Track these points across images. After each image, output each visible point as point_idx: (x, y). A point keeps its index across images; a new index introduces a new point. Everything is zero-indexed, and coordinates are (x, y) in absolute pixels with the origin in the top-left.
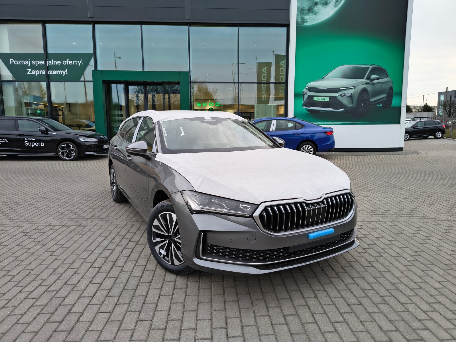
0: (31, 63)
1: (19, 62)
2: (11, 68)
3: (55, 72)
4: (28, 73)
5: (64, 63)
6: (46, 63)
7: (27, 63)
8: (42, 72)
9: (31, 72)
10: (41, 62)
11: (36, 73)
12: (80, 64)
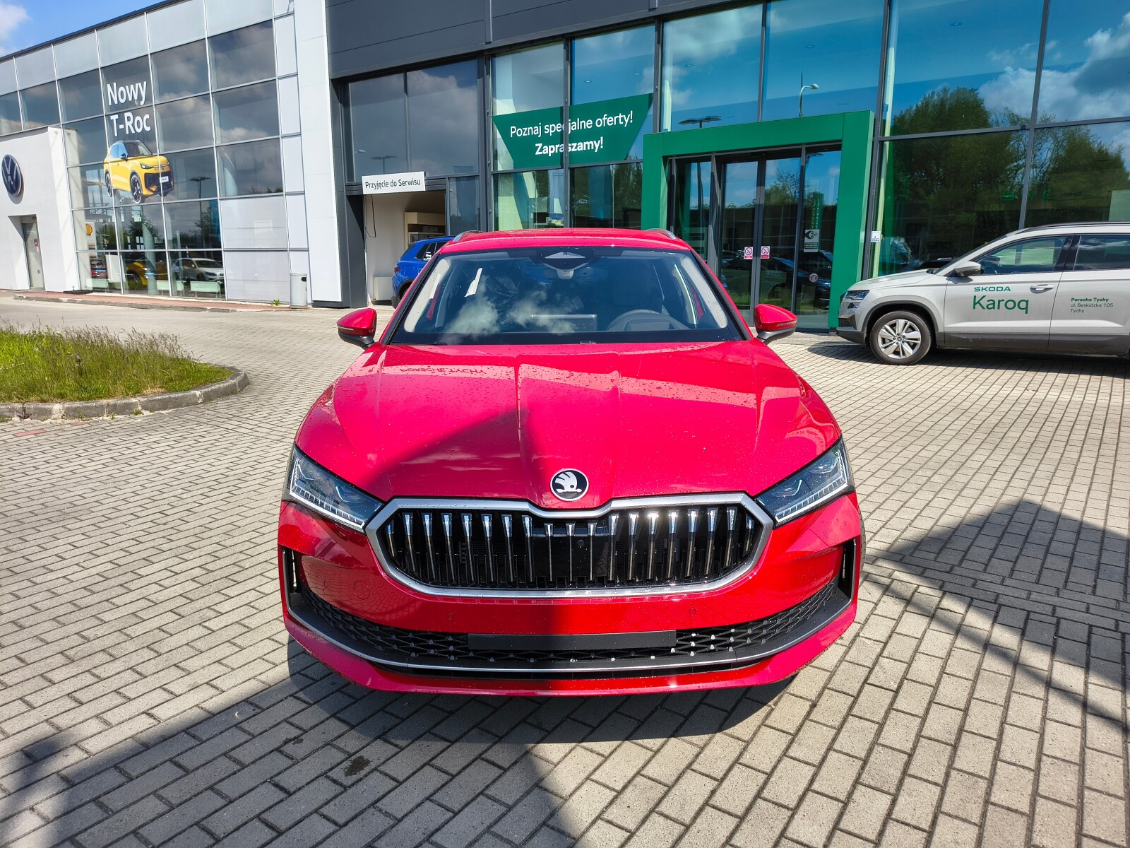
0: (543, 130)
1: (523, 131)
2: (511, 143)
3: (581, 147)
4: (537, 153)
5: (599, 123)
6: (566, 127)
7: (537, 131)
8: (559, 148)
9: (541, 150)
10: (558, 127)
11: (550, 150)
12: (627, 121)
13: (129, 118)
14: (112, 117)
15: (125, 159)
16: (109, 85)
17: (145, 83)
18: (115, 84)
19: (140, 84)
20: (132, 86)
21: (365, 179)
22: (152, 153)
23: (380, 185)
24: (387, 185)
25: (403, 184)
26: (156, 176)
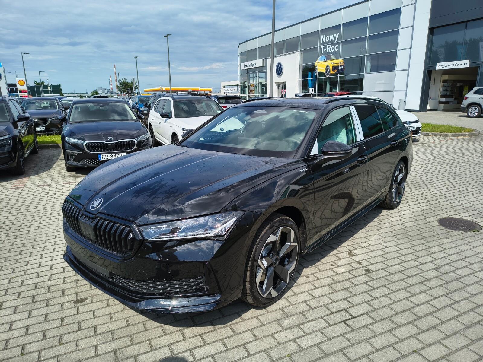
13: (329, 47)
14: (321, 47)
15: (325, 61)
16: (322, 36)
17: (338, 34)
18: (325, 35)
19: (336, 35)
20: (332, 36)
21: (438, 64)
22: (337, 58)
23: (445, 66)
24: (449, 66)
25: (458, 65)
26: (338, 66)
